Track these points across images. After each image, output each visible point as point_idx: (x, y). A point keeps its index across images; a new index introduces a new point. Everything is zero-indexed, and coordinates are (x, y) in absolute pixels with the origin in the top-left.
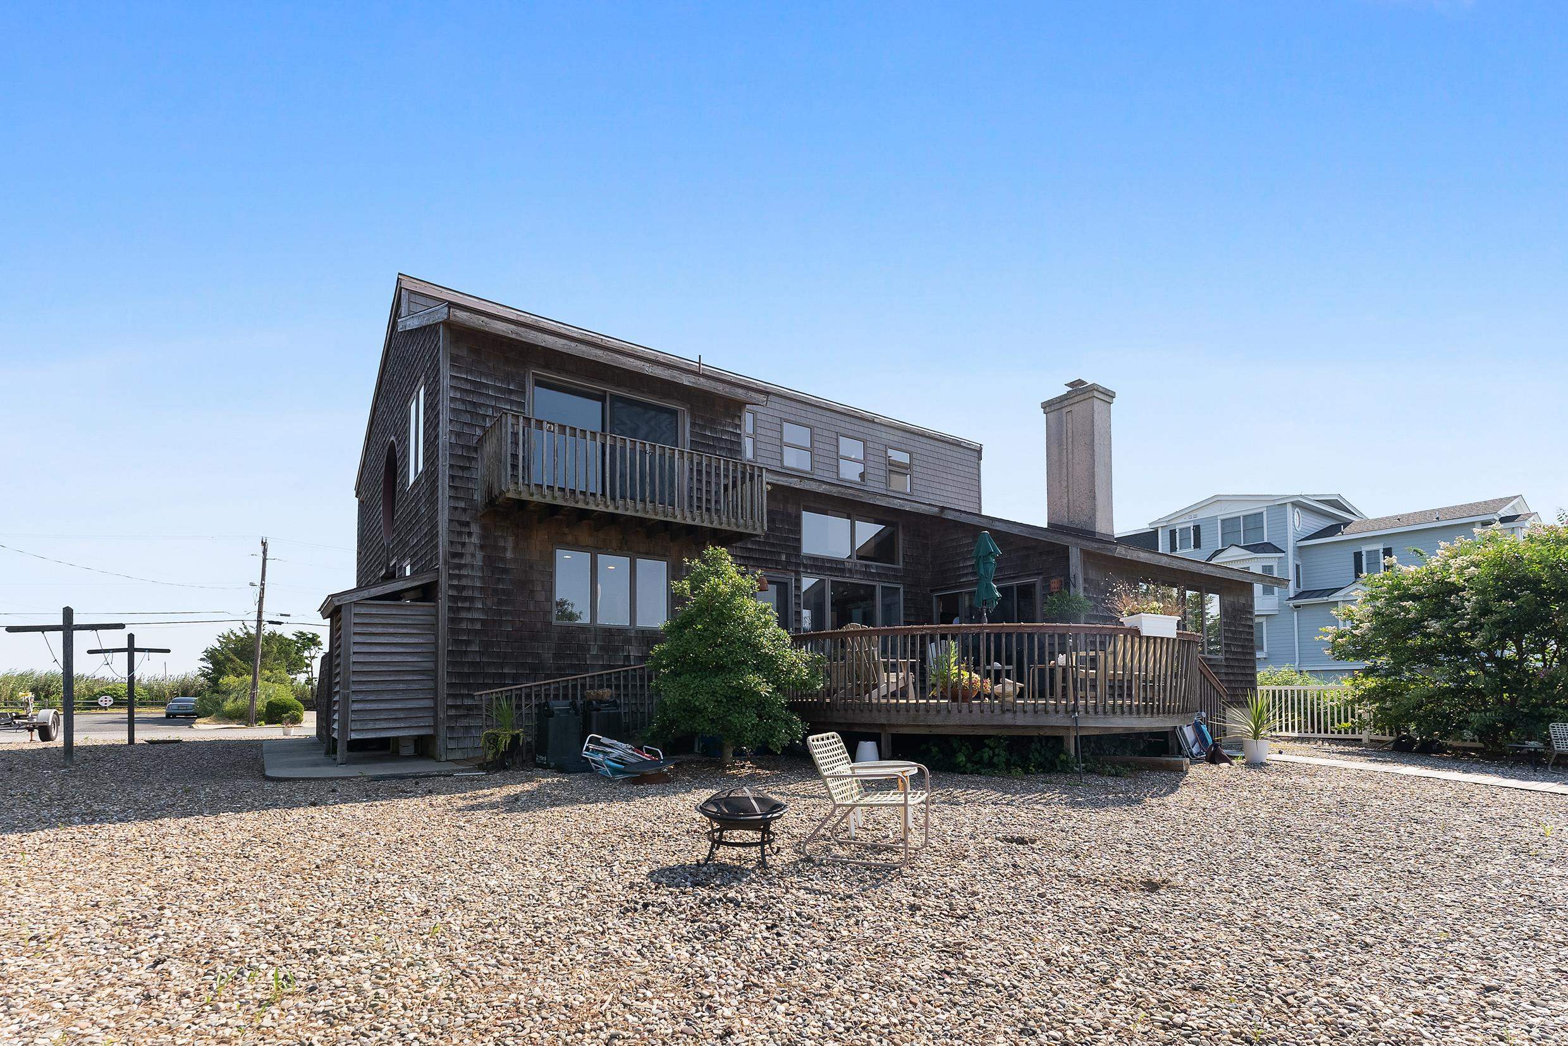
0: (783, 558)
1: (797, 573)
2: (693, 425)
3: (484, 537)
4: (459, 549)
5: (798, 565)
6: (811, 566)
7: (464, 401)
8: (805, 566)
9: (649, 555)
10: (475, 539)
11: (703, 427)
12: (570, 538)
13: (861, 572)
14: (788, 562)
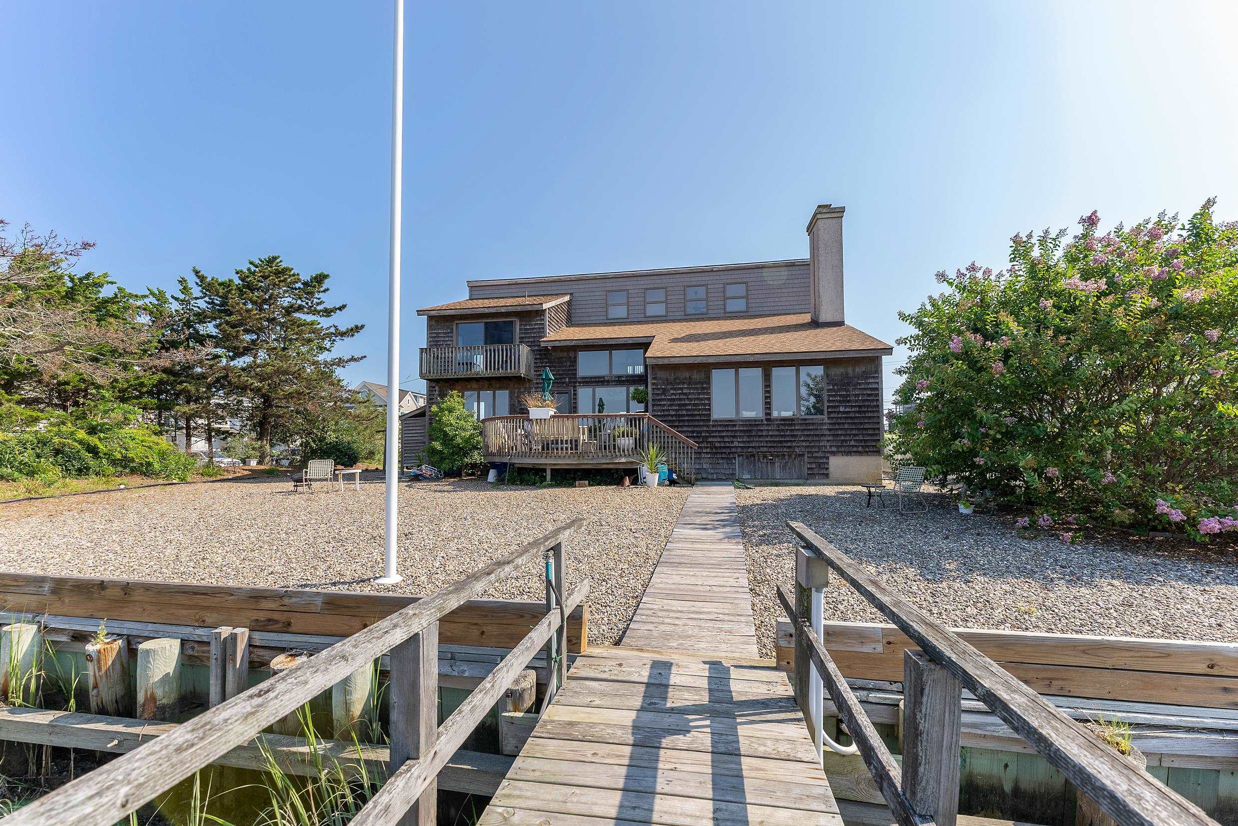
0: (567, 380)
1: (575, 387)
2: (521, 325)
3: (440, 391)
4: (432, 397)
5: (575, 382)
6: (583, 382)
7: (433, 341)
8: (579, 382)
9: (500, 388)
10: (437, 392)
11: (526, 325)
12: (469, 387)
13: (615, 381)
14: (570, 382)
